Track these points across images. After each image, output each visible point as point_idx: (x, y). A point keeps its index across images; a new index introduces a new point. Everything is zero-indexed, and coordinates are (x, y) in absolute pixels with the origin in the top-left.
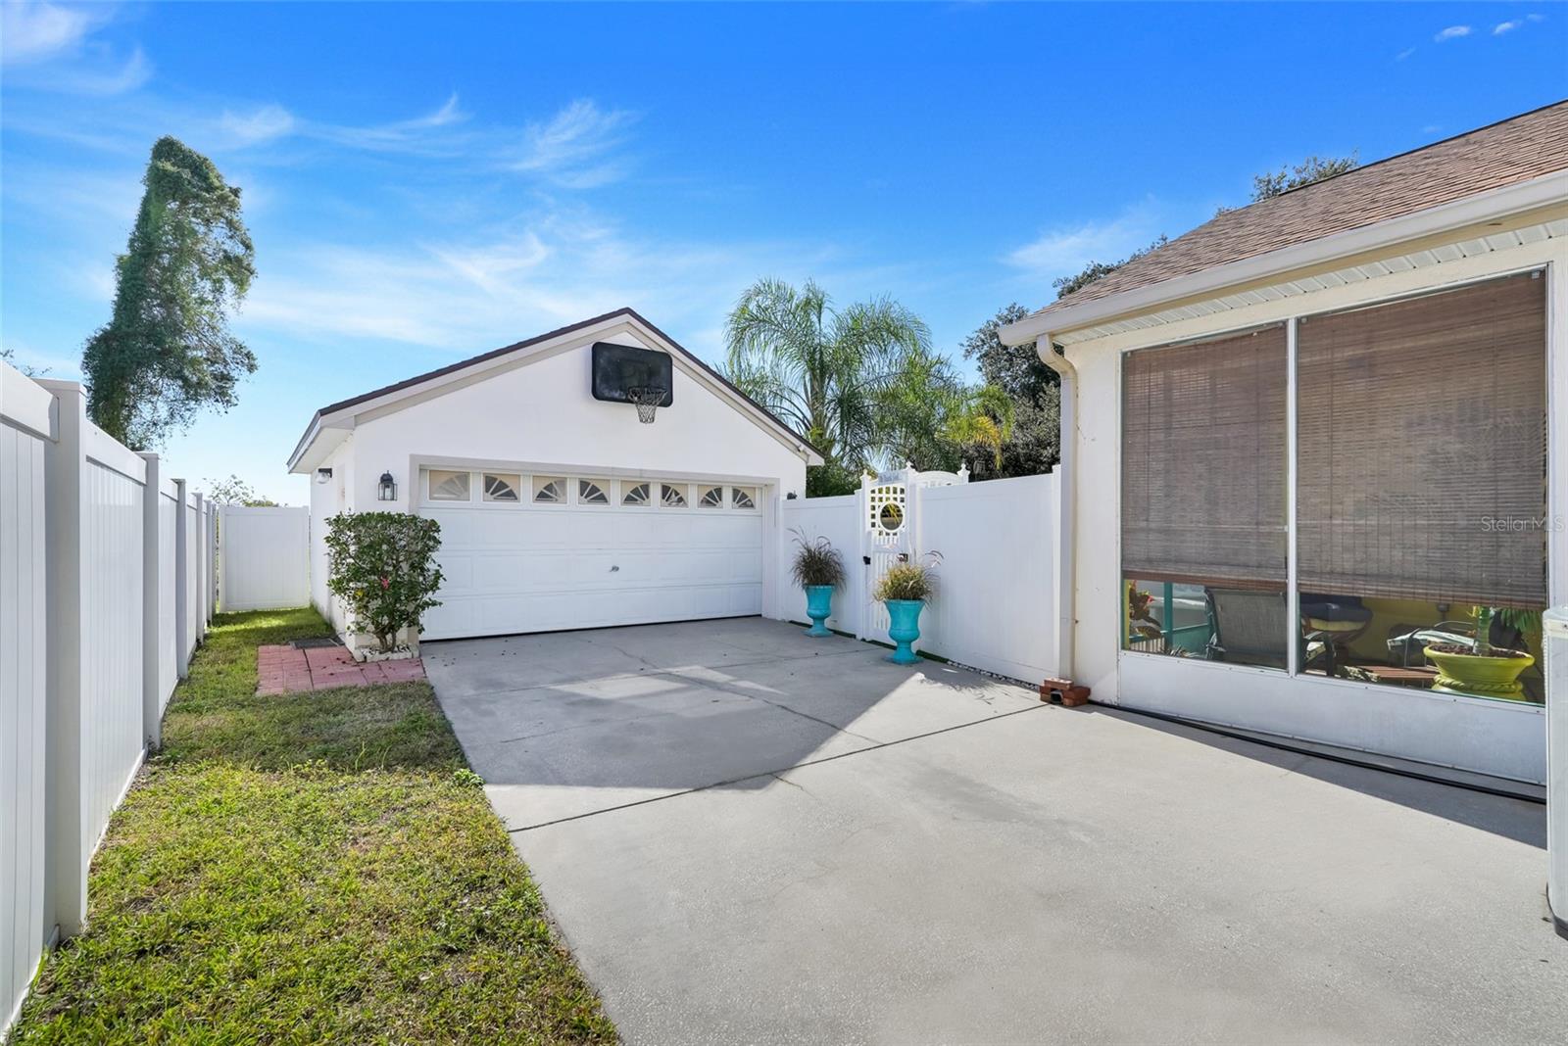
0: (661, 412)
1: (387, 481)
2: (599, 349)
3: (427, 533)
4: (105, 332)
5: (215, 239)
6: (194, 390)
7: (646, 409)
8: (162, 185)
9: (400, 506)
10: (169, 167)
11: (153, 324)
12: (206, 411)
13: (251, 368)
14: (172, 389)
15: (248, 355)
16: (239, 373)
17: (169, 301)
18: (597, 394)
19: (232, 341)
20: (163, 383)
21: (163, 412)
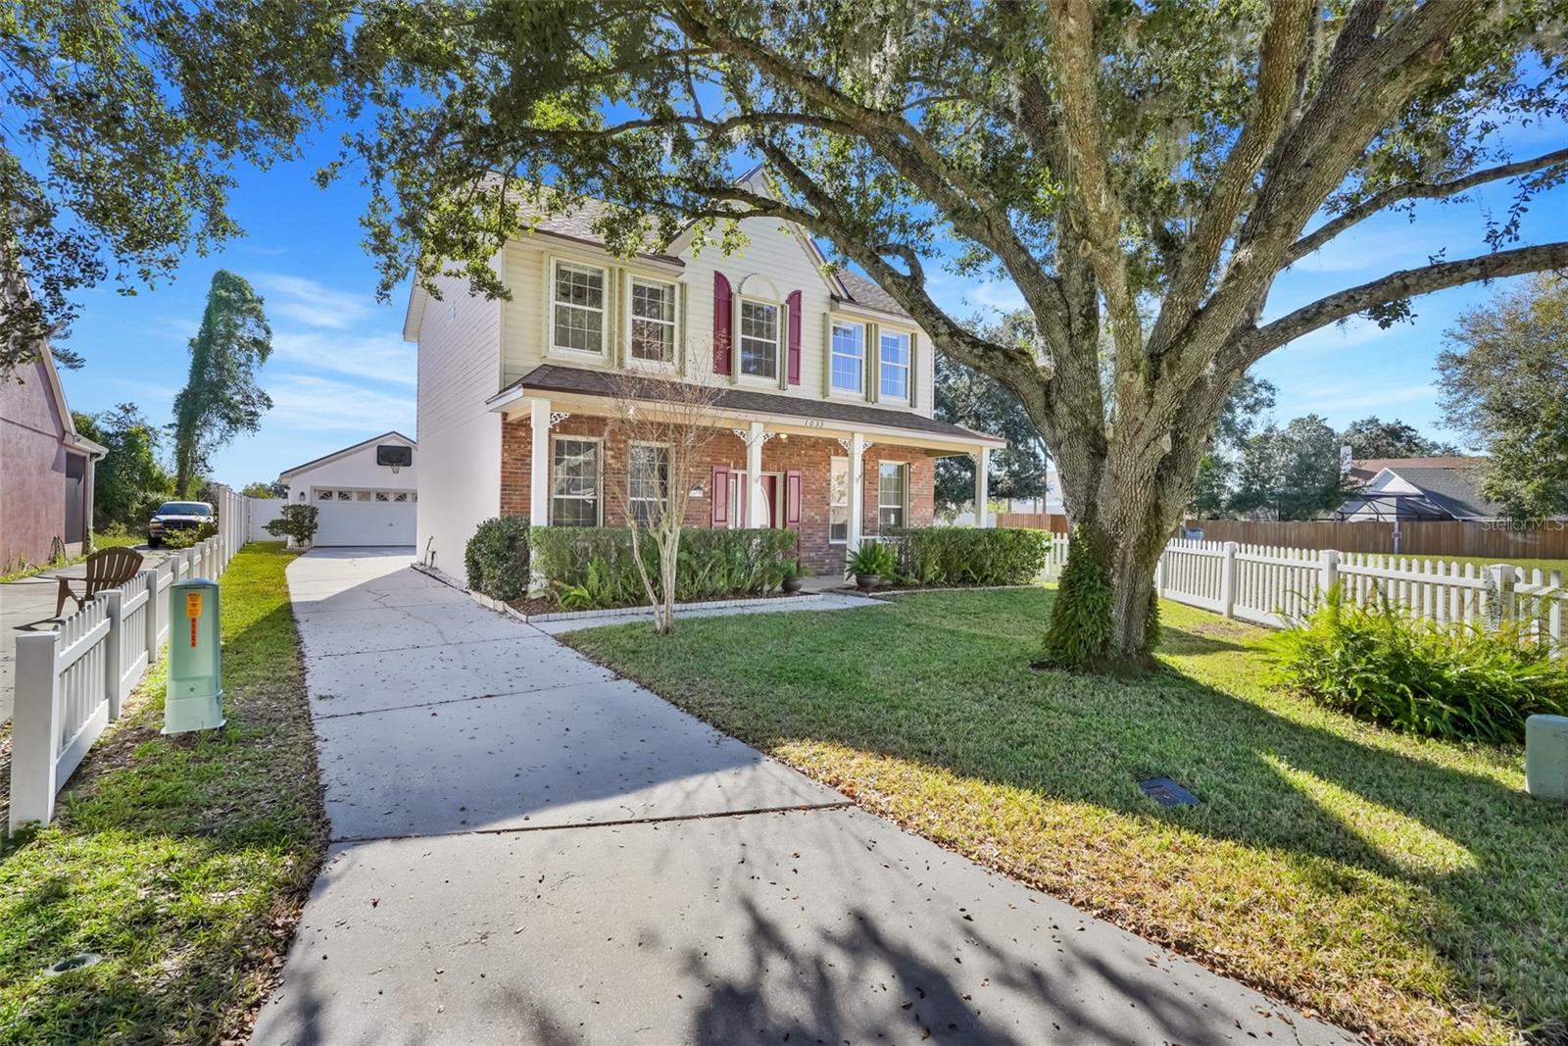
0: (402, 469)
1: (302, 494)
2: (380, 448)
3: (314, 511)
4: (185, 390)
5: (248, 329)
6: (234, 422)
7: (395, 468)
8: (217, 305)
9: (307, 502)
10: (224, 294)
11: (212, 383)
12: (242, 435)
13: (269, 407)
14: (223, 424)
15: (268, 399)
16: (261, 410)
17: (220, 367)
18: (379, 463)
19: (259, 390)
20: (216, 420)
21: (217, 435)
